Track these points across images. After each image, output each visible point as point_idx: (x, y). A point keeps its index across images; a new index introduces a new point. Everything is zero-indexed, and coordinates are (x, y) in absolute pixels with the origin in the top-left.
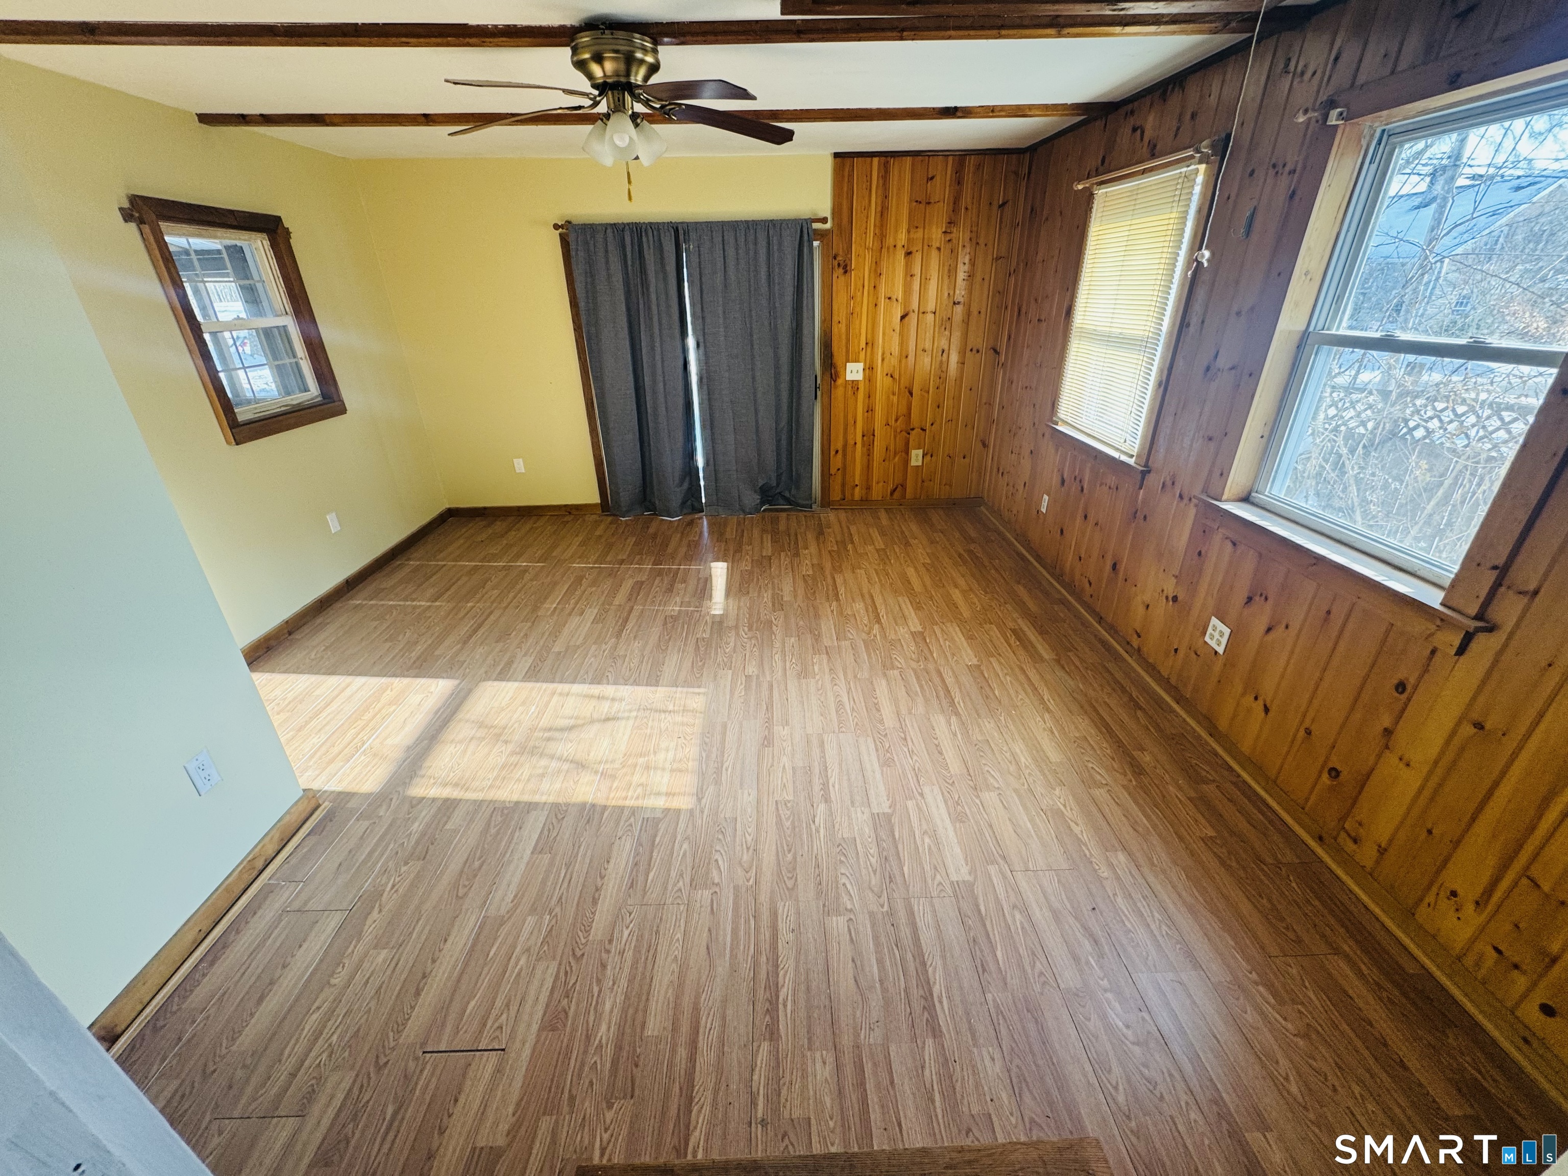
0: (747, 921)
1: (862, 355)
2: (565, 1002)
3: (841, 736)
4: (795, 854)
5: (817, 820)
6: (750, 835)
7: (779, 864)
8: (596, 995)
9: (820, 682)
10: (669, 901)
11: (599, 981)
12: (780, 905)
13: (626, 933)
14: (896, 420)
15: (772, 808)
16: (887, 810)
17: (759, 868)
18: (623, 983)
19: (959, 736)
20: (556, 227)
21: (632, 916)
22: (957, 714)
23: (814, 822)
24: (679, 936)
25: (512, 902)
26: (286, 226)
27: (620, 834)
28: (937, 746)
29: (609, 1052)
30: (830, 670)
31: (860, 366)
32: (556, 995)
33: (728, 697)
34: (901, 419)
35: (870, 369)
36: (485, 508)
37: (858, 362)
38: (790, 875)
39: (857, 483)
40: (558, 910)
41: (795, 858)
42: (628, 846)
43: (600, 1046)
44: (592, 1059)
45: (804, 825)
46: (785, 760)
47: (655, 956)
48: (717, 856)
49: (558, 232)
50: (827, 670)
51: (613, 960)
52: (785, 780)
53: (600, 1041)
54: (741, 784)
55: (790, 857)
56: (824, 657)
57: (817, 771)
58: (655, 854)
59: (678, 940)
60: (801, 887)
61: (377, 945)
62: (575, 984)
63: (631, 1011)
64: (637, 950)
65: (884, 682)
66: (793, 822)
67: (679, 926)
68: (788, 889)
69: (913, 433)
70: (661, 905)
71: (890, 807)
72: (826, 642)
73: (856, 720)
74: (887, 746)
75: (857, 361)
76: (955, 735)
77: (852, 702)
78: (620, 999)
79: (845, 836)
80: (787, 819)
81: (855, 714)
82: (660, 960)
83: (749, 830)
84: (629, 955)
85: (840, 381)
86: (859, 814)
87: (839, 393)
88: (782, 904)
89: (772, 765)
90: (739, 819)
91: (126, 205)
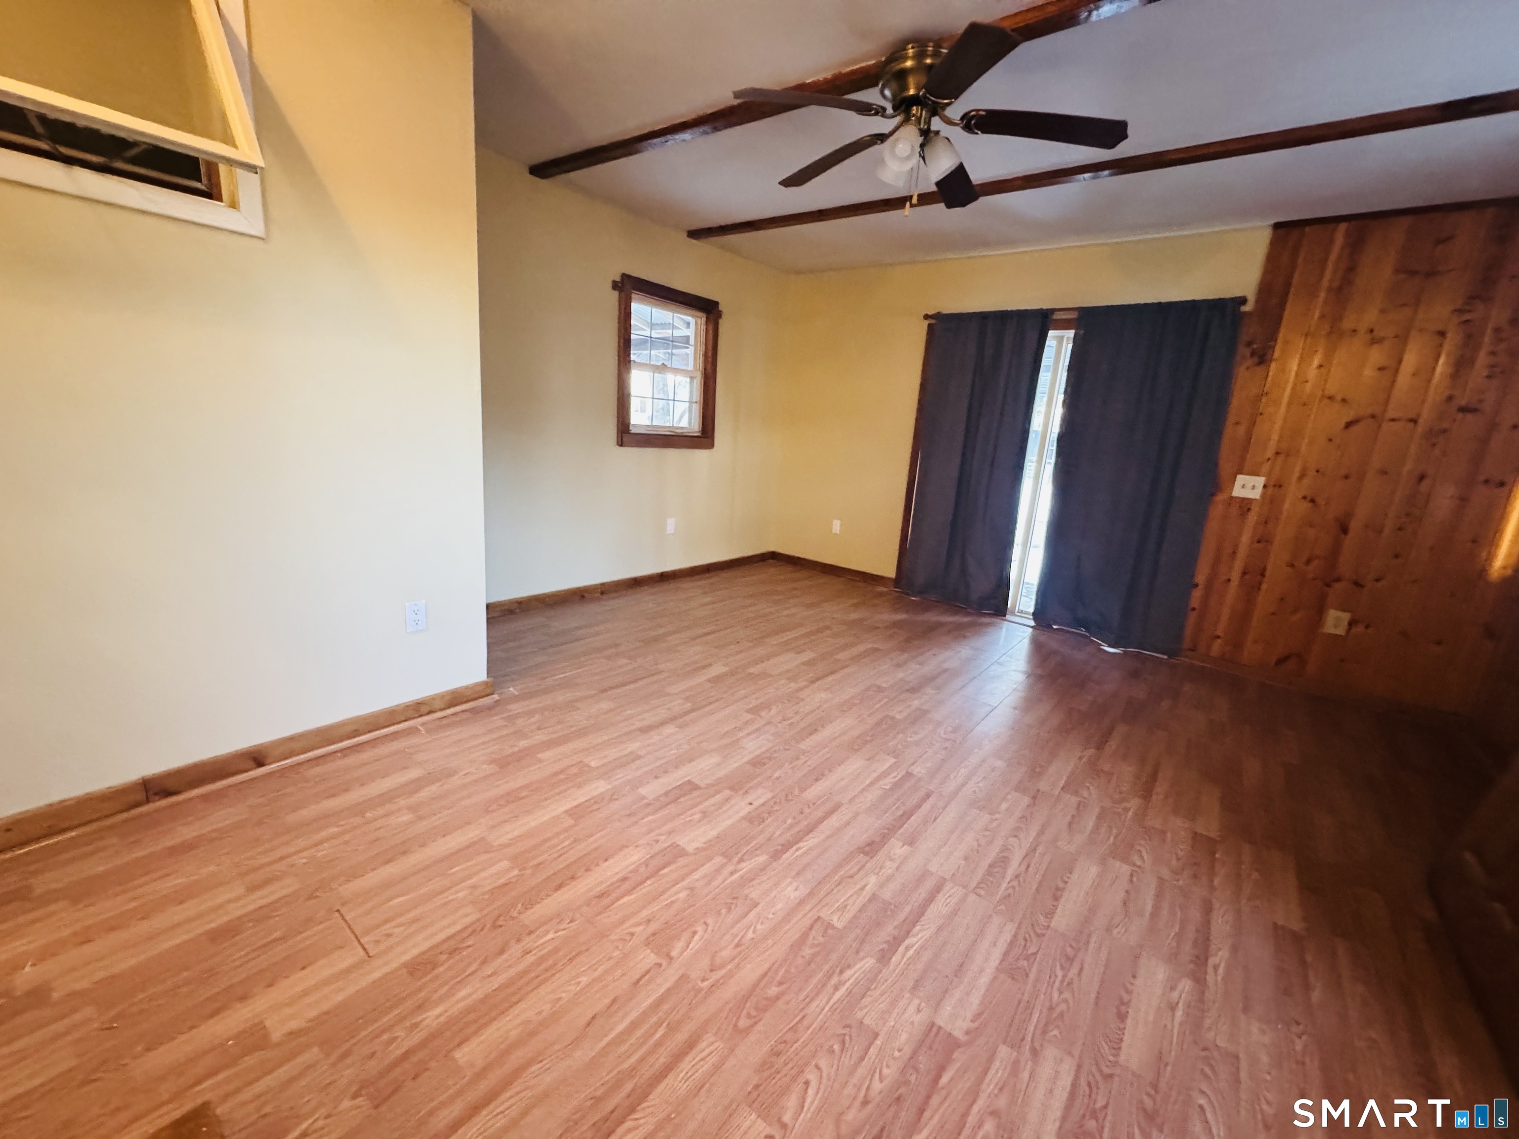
0: (659, 1024)
1: (1266, 467)
2: (444, 957)
3: (972, 897)
4: (783, 993)
5: (848, 973)
6: (754, 932)
7: (755, 986)
8: (467, 973)
9: (995, 824)
10: (613, 937)
11: (484, 962)
12: (709, 1038)
13: (550, 936)
14: (1308, 562)
15: (807, 922)
16: (958, 1034)
17: (730, 975)
18: (496, 983)
19: (1179, 1013)
20: (926, 317)
21: (571, 924)
22: (1200, 980)
23: (841, 972)
24: (584, 980)
25: (510, 840)
26: (720, 309)
27: (641, 842)
28: (1122, 1003)
29: (417, 1037)
30: (1023, 817)
31: (1260, 481)
32: (445, 947)
33: (867, 782)
34: (1315, 563)
35: (1274, 487)
36: (799, 558)
37: (1257, 475)
38: (753, 1013)
39: (1219, 633)
40: (528, 872)
41: (778, 998)
42: (634, 858)
43: (416, 1025)
44: (399, 1033)
45: (826, 968)
46: (873, 880)
47: (546, 980)
48: (700, 929)
49: (927, 322)
50: (1018, 814)
51: (515, 950)
52: (851, 901)
53: (422, 1021)
54: (798, 874)
55: (773, 991)
56: (1026, 800)
57: (902, 916)
58: (649, 882)
59: (579, 983)
60: (752, 1037)
61: (411, 809)
62: (469, 947)
63: (472, 1016)
64: (542, 959)
65: (1094, 870)
66: (815, 955)
67: (596, 970)
68: (735, 1026)
69: (1337, 586)
70: (602, 935)
71: (967, 1033)
72: (1043, 785)
73: (1010, 891)
74: (1032, 950)
75: (1254, 473)
76: (1173, 1008)
77: (1023, 868)
78: (479, 995)
79: (867, 1021)
80: (813, 946)
81: (1015, 883)
82: (542, 990)
83: (759, 927)
84: (530, 958)
85: (1221, 497)
86: (912, 1009)
87: (1217, 510)
88: (712, 1039)
89: (851, 877)
90: (759, 908)
91: (618, 279)
